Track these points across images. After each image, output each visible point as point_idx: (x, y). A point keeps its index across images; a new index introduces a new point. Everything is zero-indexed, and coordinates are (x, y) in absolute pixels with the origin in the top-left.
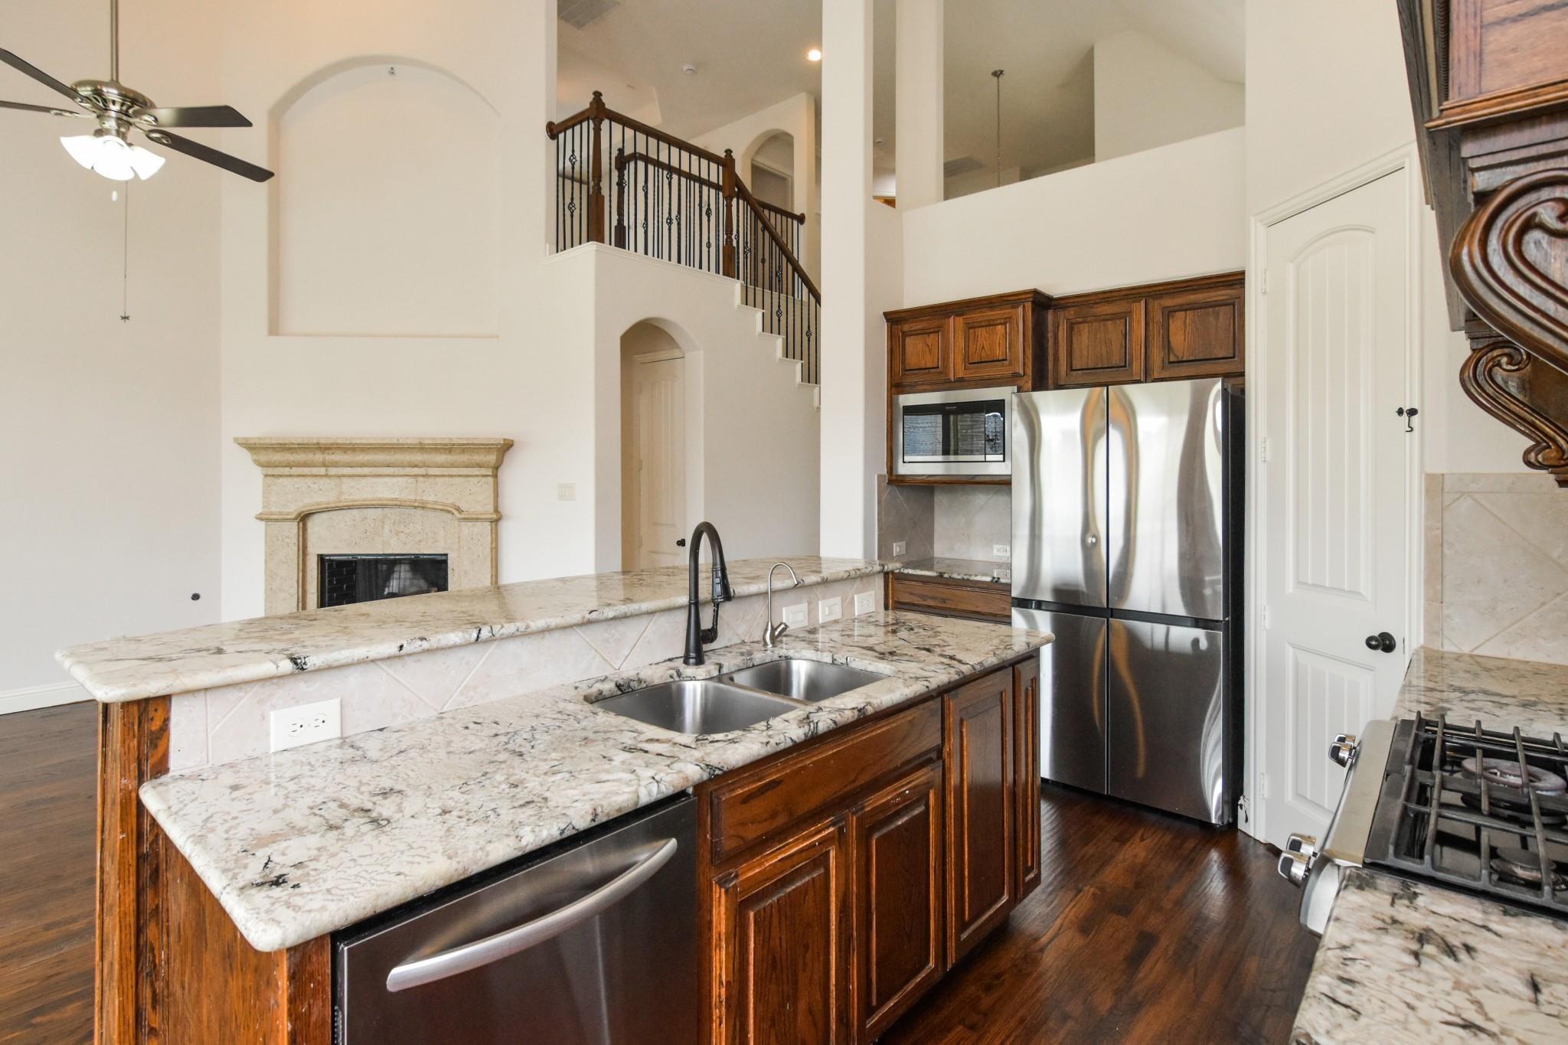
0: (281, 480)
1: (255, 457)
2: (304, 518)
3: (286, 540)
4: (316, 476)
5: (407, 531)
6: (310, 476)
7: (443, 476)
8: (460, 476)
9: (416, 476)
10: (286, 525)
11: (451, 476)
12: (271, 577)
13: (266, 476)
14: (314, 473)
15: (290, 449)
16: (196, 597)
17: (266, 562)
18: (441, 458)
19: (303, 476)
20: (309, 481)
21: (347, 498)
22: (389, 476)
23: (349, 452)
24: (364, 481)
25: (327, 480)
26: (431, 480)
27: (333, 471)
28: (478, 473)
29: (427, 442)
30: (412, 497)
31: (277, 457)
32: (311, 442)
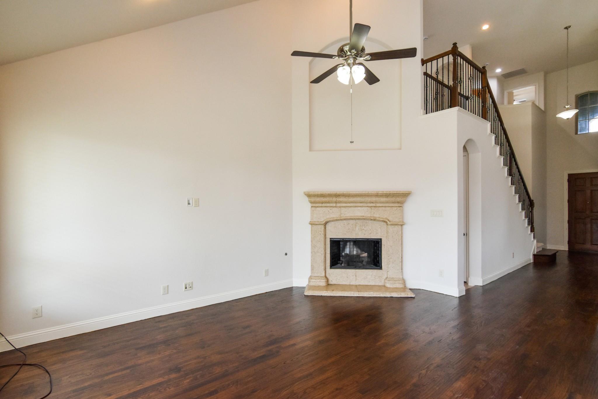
0: (318, 209)
1: (310, 199)
2: (326, 224)
3: (320, 232)
4: (332, 207)
5: (365, 229)
6: (329, 207)
7: (382, 207)
8: (389, 207)
9: (371, 207)
10: (320, 226)
11: (385, 207)
12: (314, 247)
13: (312, 207)
14: (331, 206)
15: (324, 196)
16: (286, 254)
17: (312, 241)
18: (383, 199)
19: (326, 207)
20: (328, 209)
21: (343, 216)
22: (360, 207)
23: (347, 197)
24: (350, 209)
25: (336, 209)
26: (377, 208)
27: (338, 205)
28: (397, 206)
29: (380, 193)
30: (369, 215)
31: (318, 199)
32: (334, 193)
